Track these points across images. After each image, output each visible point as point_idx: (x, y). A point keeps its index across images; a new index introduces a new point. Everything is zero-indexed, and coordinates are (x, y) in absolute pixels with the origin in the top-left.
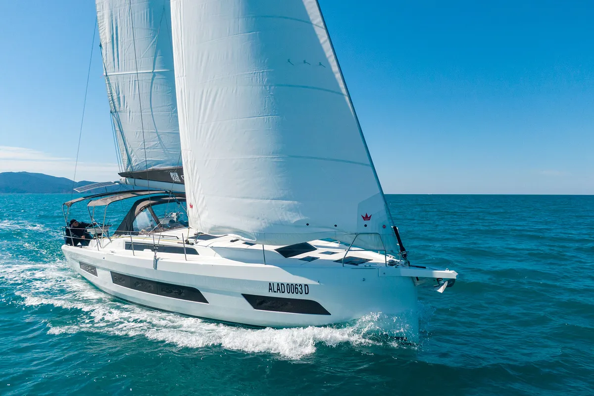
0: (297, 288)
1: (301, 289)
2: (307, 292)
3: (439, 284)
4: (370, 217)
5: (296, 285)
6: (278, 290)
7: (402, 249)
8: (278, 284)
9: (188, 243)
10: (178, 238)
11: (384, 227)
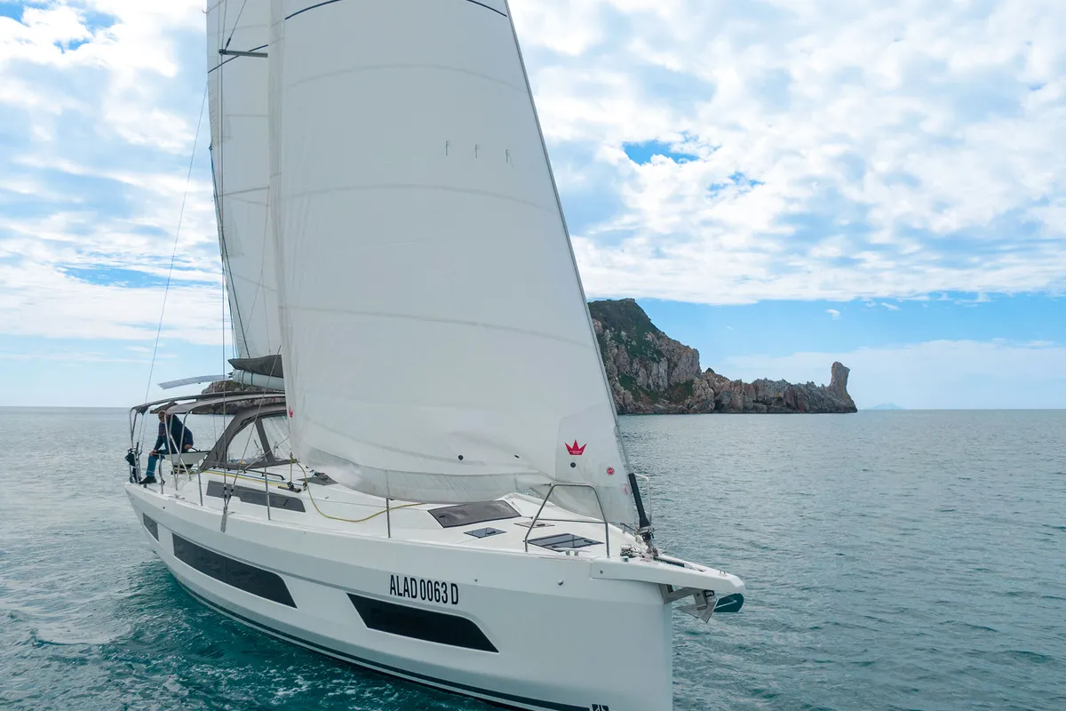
0: (438, 590)
1: (445, 592)
2: (455, 600)
3: (707, 603)
4: (583, 448)
5: (436, 583)
6: (405, 591)
7: (644, 522)
8: (406, 579)
9: (292, 488)
10: (283, 479)
11: (611, 471)
